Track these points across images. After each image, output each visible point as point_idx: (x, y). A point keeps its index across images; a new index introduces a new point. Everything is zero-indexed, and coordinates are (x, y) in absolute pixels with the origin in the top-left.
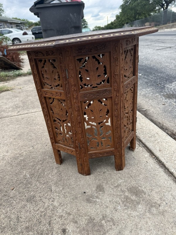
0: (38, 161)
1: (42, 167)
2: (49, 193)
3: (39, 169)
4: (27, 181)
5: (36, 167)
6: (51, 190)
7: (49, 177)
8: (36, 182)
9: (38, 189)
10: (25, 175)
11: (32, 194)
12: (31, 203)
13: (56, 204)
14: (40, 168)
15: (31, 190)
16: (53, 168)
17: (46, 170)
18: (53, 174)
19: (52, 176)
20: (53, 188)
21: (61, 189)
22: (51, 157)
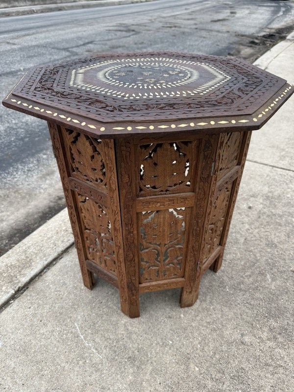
0: (246, 291)
1: (244, 276)
2: (249, 238)
3: (250, 276)
4: (272, 269)
5: (253, 284)
6: (245, 239)
7: (241, 254)
8: (259, 259)
9: (261, 250)
10: (273, 280)
11: (269, 250)
12: (272, 241)
13: (247, 226)
14: (246, 276)
15: (270, 255)
16: (229, 263)
17: (241, 267)
18: (234, 255)
19: (236, 254)
20: (242, 240)
21: (234, 234)
22: (221, 285)
